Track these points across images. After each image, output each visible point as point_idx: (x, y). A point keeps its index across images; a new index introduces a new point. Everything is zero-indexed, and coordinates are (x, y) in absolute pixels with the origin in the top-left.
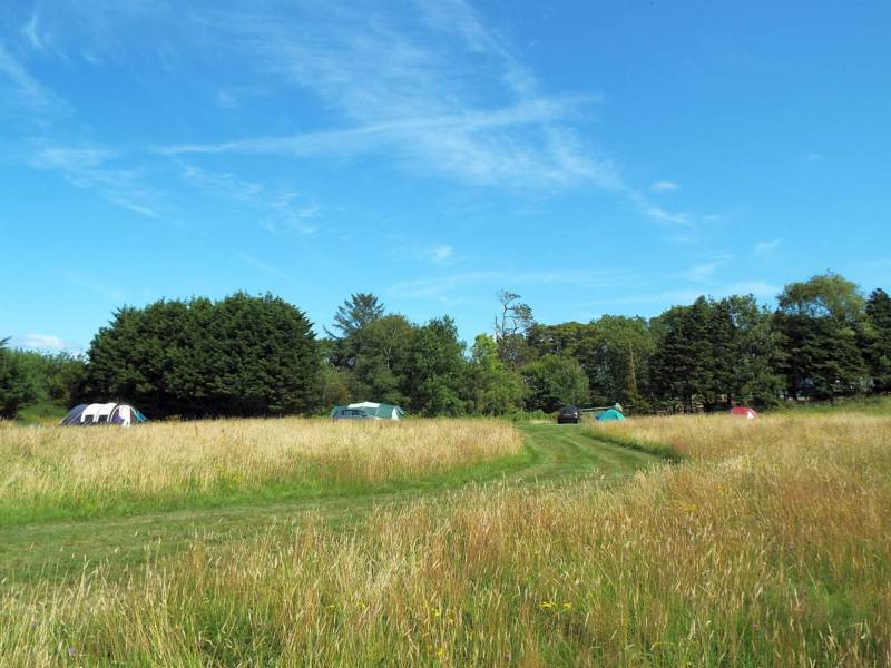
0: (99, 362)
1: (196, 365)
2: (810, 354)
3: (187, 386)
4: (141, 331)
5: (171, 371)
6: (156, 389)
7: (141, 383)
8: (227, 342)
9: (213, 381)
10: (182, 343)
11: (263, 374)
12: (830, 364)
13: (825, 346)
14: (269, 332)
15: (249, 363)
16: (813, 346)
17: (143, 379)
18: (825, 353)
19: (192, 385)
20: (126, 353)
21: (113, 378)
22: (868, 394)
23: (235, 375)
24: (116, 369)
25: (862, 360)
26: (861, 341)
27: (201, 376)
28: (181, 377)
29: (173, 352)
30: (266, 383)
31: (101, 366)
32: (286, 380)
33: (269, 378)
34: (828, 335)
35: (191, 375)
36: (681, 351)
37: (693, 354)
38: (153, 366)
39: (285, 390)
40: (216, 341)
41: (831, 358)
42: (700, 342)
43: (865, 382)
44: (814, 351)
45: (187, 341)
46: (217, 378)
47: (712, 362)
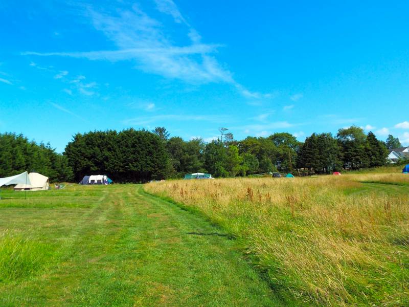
0: (72, 158)
1: (119, 159)
2: (350, 154)
3: (116, 168)
4: (88, 144)
5: (108, 161)
6: (99, 169)
7: (93, 166)
8: (132, 149)
9: (128, 165)
10: (109, 150)
11: (149, 162)
12: (357, 157)
13: (355, 151)
14: (149, 145)
15: (142, 157)
16: (351, 151)
17: (93, 165)
18: (355, 154)
19: (118, 167)
20: (84, 154)
21: (79, 165)
22: (369, 167)
23: (137, 163)
24: (80, 161)
25: (367, 156)
26: (367, 150)
27: (121, 163)
28: (113, 164)
29: (107, 153)
30: (151, 166)
31: (73, 159)
32: (158, 165)
33: (152, 164)
34: (355, 147)
35: (117, 163)
36: (309, 153)
37: (312, 154)
38: (98, 159)
39: (158, 169)
40: (126, 148)
41: (358, 155)
42: (315, 149)
43: (368, 163)
44: (352, 153)
45: (112, 149)
46: (130, 164)
47: (319, 157)
